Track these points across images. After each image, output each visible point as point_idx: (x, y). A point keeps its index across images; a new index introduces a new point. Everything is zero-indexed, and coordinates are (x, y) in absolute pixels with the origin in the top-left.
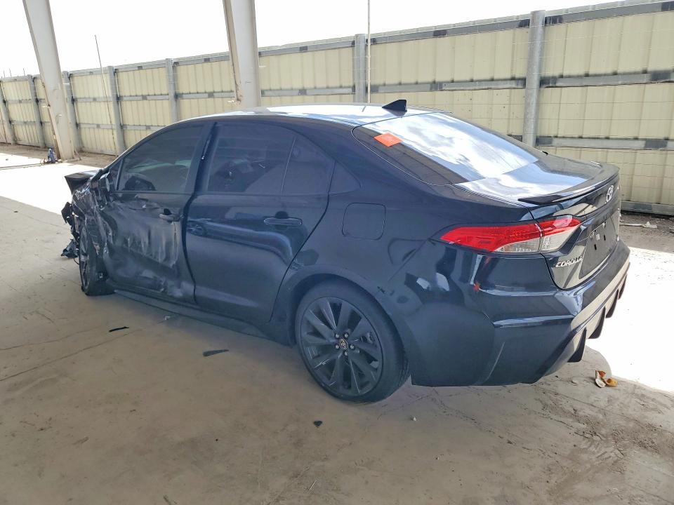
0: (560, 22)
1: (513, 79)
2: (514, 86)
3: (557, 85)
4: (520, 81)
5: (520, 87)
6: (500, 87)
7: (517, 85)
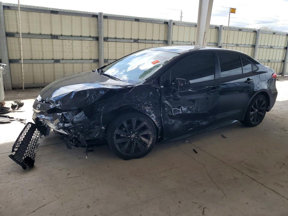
0: (107, 18)
1: (90, 37)
2: (92, 40)
3: (108, 40)
4: (94, 38)
5: (94, 40)
6: (86, 40)
7: (93, 39)
